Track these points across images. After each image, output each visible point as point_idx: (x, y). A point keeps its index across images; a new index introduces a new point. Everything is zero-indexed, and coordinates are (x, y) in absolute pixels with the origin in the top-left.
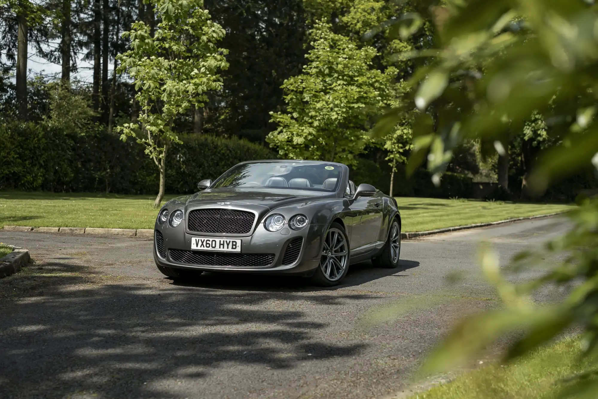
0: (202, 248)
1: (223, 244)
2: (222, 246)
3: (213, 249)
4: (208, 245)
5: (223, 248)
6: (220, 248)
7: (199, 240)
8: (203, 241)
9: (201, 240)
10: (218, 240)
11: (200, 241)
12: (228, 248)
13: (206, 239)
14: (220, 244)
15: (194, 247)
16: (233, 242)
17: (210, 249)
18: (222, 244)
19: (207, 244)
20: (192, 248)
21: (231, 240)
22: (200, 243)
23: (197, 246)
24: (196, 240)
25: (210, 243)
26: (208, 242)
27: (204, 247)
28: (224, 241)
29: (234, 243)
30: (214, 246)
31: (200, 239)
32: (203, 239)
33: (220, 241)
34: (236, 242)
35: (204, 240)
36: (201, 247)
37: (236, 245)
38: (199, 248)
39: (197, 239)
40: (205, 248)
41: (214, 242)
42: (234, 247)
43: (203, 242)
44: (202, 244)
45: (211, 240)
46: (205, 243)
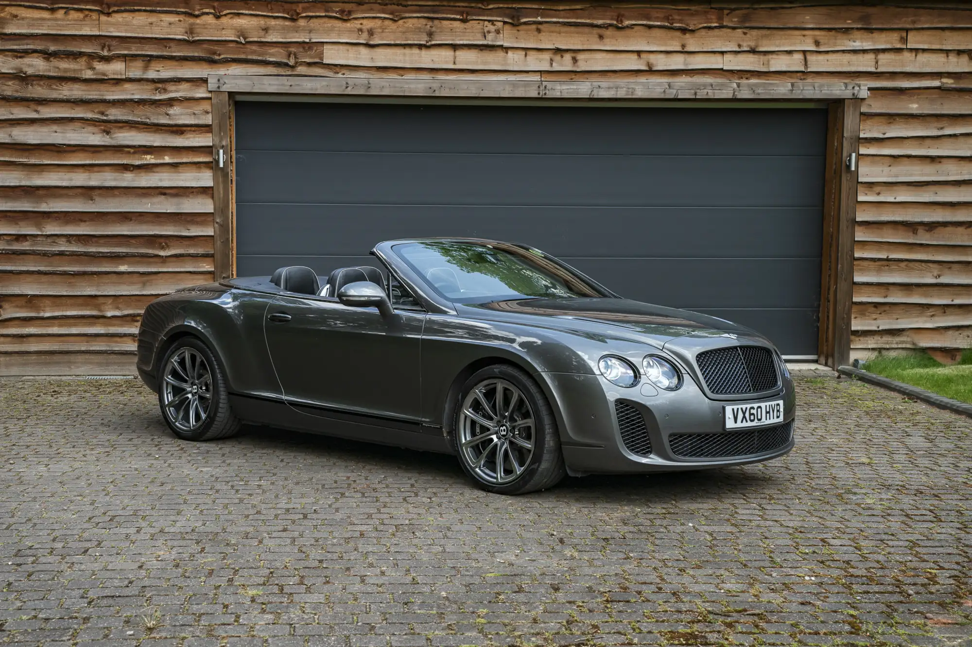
0: (745, 424)
1: (769, 412)
2: (768, 416)
4: (752, 417)
5: (770, 418)
6: (766, 419)
7: (738, 409)
8: (744, 410)
9: (742, 409)
10: (763, 405)
11: (740, 411)
12: (773, 417)
13: (749, 406)
14: (767, 412)
15: (730, 424)
17: (755, 423)
19: (751, 414)
20: (727, 427)
21: (775, 403)
22: (740, 415)
23: (736, 422)
24: (733, 409)
25: (755, 412)
26: (752, 411)
27: (747, 421)
28: (769, 406)
29: (778, 408)
30: (759, 417)
31: (740, 407)
32: (744, 407)
33: (766, 406)
34: (779, 405)
35: (746, 408)
36: (742, 422)
38: (739, 425)
39: (735, 407)
40: (750, 424)
41: (759, 410)
43: (744, 413)
44: (744, 417)
45: (756, 405)
46: (747, 415)
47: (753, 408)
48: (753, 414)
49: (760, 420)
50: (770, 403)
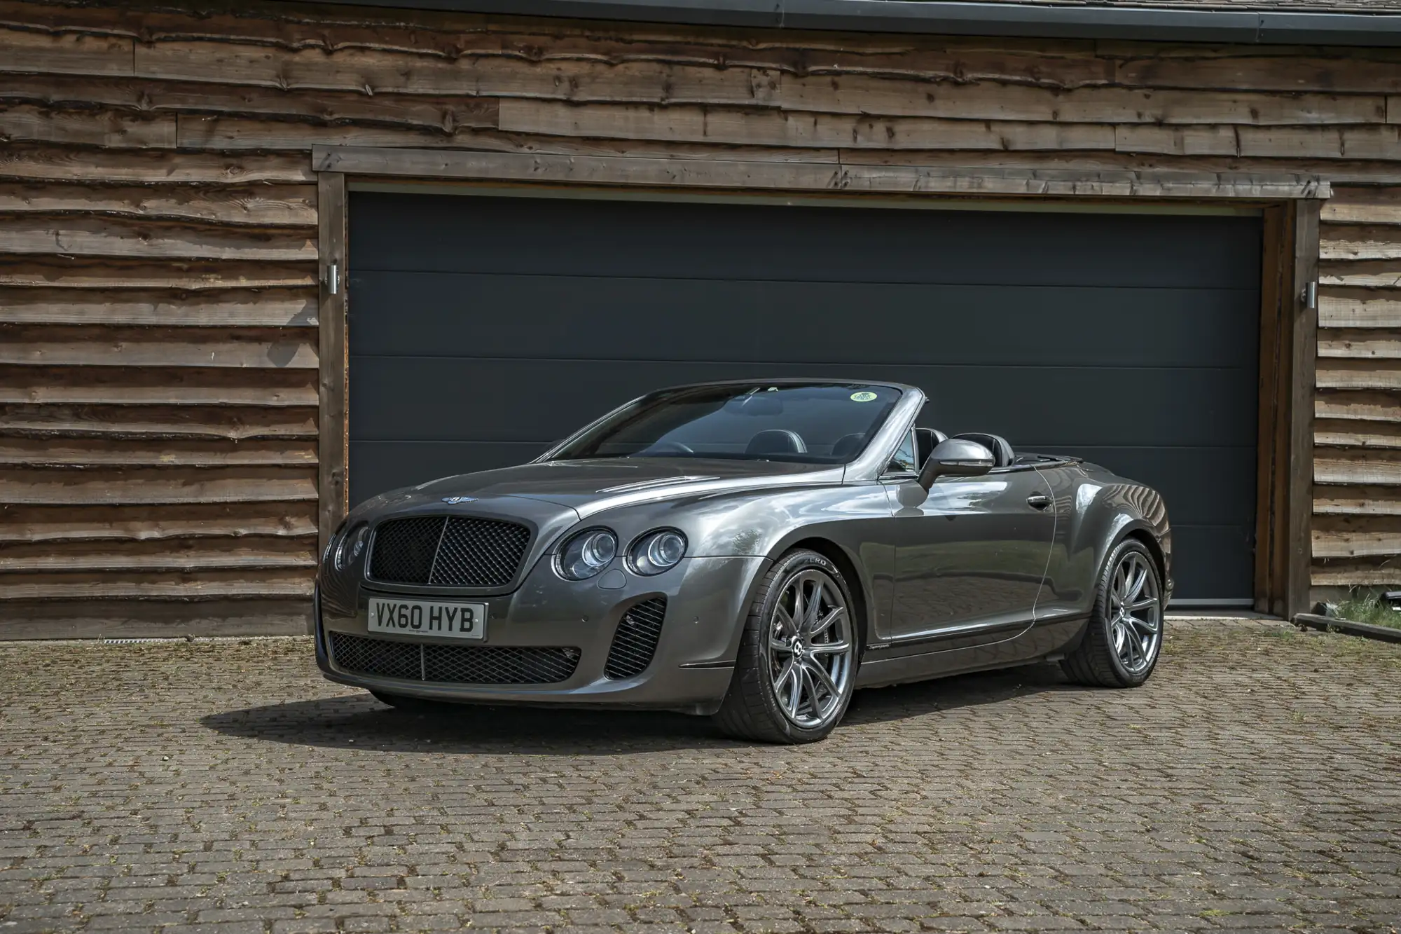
0: (391, 630)
1: (439, 618)
2: (435, 623)
3: (415, 632)
4: (403, 621)
5: (440, 628)
6: (431, 628)
7: (383, 605)
8: (392, 608)
9: (389, 605)
10: (426, 605)
11: (386, 609)
12: (450, 628)
13: (399, 602)
14: (432, 618)
15: (372, 626)
16: (464, 611)
17: (408, 631)
18: (436, 618)
19: (401, 616)
20: (369, 629)
21: (460, 606)
22: (386, 615)
23: (380, 623)
25: (408, 613)
26: (403, 611)
27: (394, 626)
28: (441, 609)
29: (467, 615)
30: (416, 623)
31: (386, 601)
32: (392, 603)
33: (432, 608)
34: (471, 612)
35: (395, 606)
36: (388, 625)
37: (471, 620)
38: (384, 629)
39: (381, 602)
40: (398, 630)
41: (417, 612)
42: (467, 625)
43: (391, 613)
44: (391, 618)
45: (410, 603)
46: (396, 616)
47: (406, 607)
48: (405, 616)
49: (418, 627)
50: (444, 605)
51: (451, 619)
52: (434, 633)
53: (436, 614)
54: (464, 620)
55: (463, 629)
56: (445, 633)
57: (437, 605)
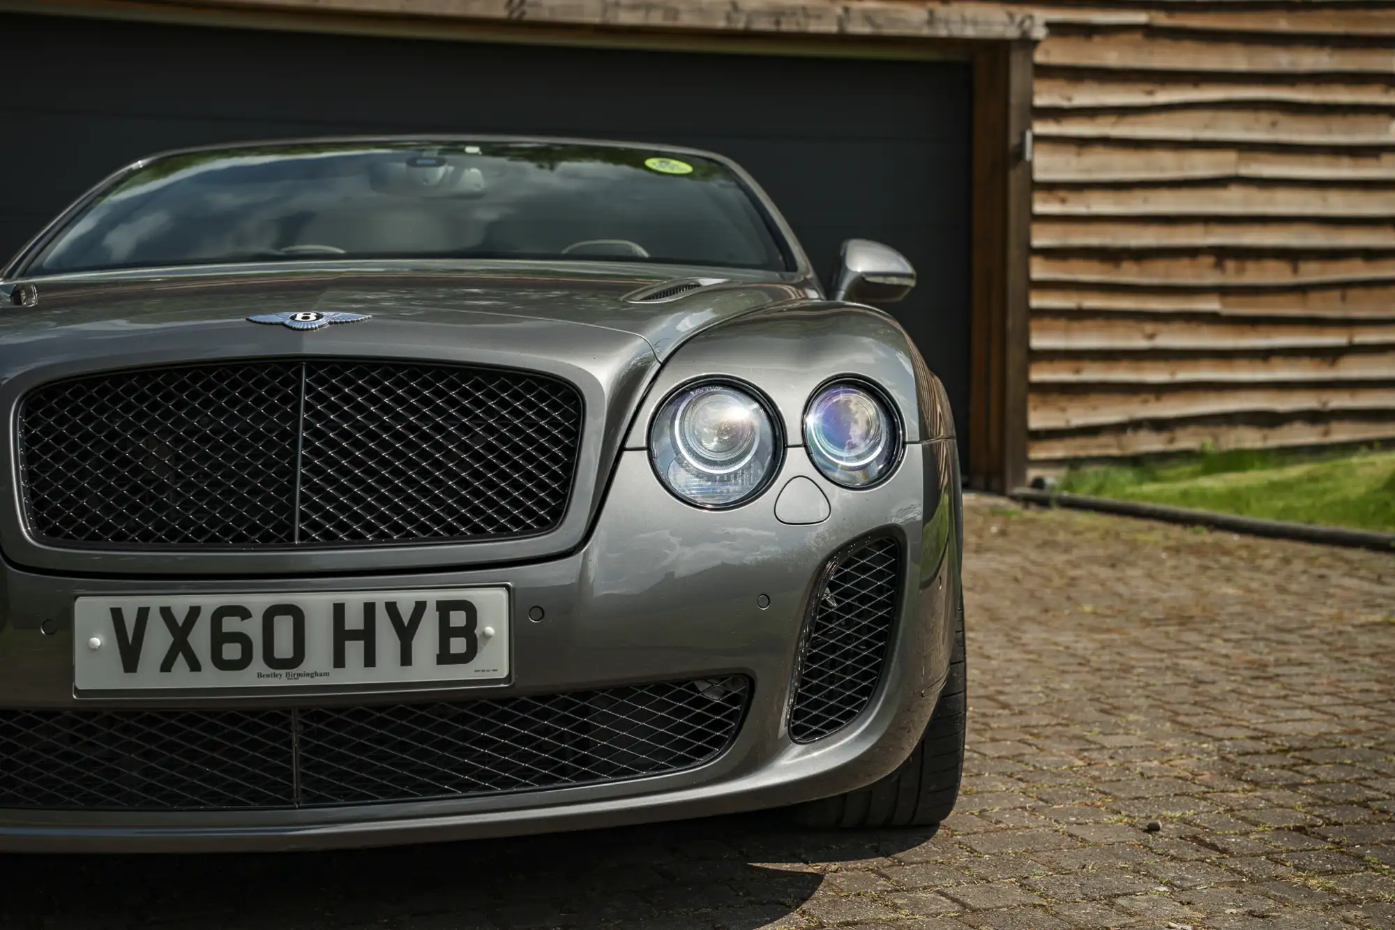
0: (181, 678)
1: (368, 635)
2: (355, 649)
3: (282, 679)
4: (232, 651)
5: (370, 660)
6: (339, 661)
7: (143, 613)
8: (180, 619)
9: (166, 612)
10: (315, 601)
11: (155, 622)
12: (406, 659)
13: (210, 602)
14: (341, 635)
15: (96, 675)
16: (445, 608)
17: (255, 676)
18: (354, 635)
19: (219, 638)
20: (80, 683)
21: (432, 597)
22: (158, 640)
23: (130, 666)
24: (117, 614)
25: (253, 629)
26: (231, 624)
27: (195, 666)
28: (369, 608)
29: (458, 619)
30: (284, 654)
31: (154, 602)
32: (180, 604)
33: (339, 609)
34: (469, 609)
35: (194, 613)
36: (167, 666)
37: (469, 631)
38: (149, 677)
39: (130, 605)
40: (211, 678)
41: (283, 627)
42: (458, 645)
43: (180, 632)
44: (181, 648)
45: (258, 602)
46: (200, 639)
47: (243, 613)
48: (243, 639)
49: (291, 664)
50: (380, 598)
51: (406, 633)
52: (355, 673)
53: (354, 621)
54: (446, 632)
55: (445, 657)
56: (388, 671)
57: (354, 601)
